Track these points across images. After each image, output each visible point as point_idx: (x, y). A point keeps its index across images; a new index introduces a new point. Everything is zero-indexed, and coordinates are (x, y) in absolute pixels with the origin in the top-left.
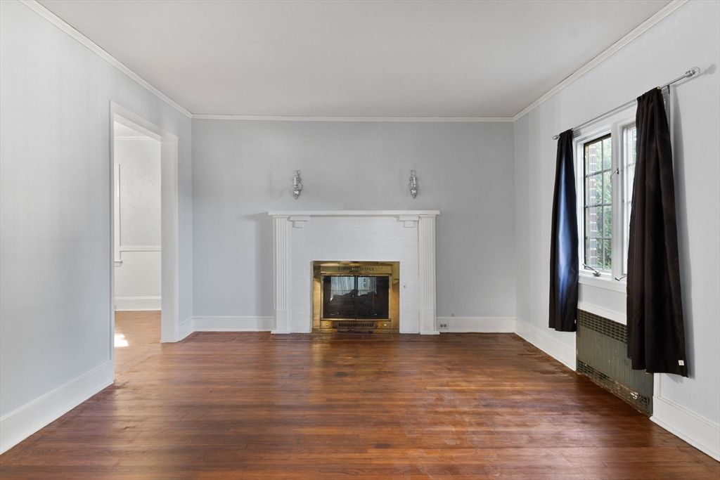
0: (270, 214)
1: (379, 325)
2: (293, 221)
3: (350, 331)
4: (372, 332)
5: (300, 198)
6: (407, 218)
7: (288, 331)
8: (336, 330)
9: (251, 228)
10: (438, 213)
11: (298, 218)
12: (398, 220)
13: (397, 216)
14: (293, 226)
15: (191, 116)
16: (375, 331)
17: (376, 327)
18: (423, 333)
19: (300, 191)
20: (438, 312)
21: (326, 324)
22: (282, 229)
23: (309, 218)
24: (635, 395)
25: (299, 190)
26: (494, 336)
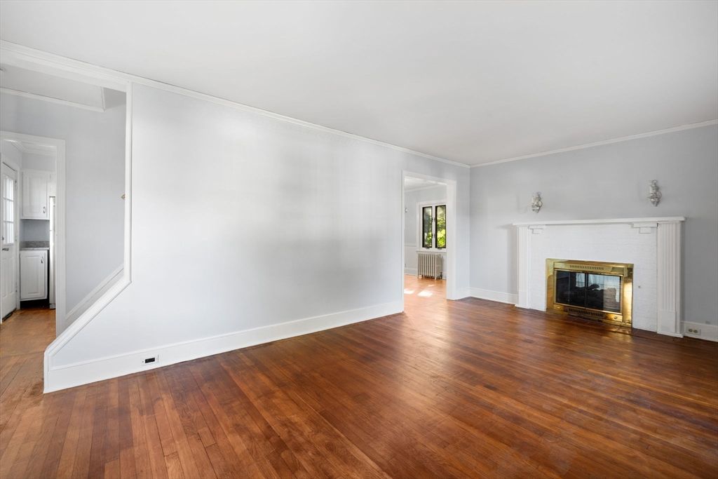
0: (514, 224)
1: (610, 317)
2: (532, 229)
3: (580, 317)
4: (601, 321)
5: (540, 212)
6: (642, 225)
7: (528, 307)
8: (567, 313)
9: (504, 234)
10: (683, 219)
11: (535, 227)
12: (632, 227)
13: (631, 223)
14: (533, 233)
15: (469, 167)
16: (604, 320)
17: (606, 317)
18: (660, 332)
19: (540, 207)
20: (683, 317)
21: (558, 307)
22: (524, 235)
23: (545, 227)
25: (538, 207)
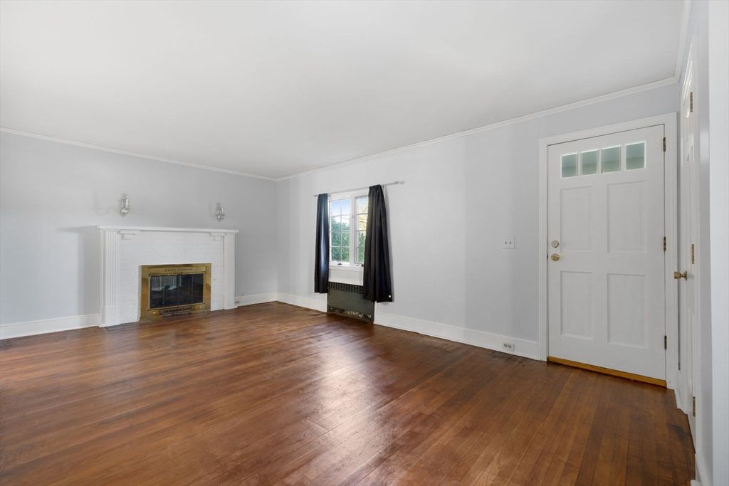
0: (99, 227)
1: (196, 308)
2: (122, 234)
3: (174, 315)
4: (190, 313)
5: (127, 215)
6: (217, 234)
7: (118, 323)
8: (161, 316)
10: (238, 231)
11: (126, 232)
12: (210, 235)
13: (209, 233)
16: (193, 312)
17: (194, 309)
18: (226, 308)
20: (236, 295)
21: (153, 313)
23: (138, 232)
24: (361, 316)
26: (268, 304)
